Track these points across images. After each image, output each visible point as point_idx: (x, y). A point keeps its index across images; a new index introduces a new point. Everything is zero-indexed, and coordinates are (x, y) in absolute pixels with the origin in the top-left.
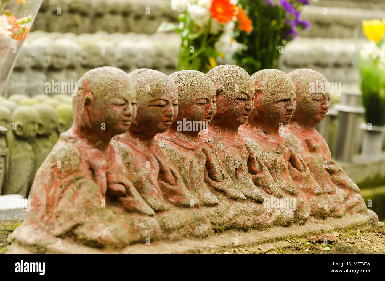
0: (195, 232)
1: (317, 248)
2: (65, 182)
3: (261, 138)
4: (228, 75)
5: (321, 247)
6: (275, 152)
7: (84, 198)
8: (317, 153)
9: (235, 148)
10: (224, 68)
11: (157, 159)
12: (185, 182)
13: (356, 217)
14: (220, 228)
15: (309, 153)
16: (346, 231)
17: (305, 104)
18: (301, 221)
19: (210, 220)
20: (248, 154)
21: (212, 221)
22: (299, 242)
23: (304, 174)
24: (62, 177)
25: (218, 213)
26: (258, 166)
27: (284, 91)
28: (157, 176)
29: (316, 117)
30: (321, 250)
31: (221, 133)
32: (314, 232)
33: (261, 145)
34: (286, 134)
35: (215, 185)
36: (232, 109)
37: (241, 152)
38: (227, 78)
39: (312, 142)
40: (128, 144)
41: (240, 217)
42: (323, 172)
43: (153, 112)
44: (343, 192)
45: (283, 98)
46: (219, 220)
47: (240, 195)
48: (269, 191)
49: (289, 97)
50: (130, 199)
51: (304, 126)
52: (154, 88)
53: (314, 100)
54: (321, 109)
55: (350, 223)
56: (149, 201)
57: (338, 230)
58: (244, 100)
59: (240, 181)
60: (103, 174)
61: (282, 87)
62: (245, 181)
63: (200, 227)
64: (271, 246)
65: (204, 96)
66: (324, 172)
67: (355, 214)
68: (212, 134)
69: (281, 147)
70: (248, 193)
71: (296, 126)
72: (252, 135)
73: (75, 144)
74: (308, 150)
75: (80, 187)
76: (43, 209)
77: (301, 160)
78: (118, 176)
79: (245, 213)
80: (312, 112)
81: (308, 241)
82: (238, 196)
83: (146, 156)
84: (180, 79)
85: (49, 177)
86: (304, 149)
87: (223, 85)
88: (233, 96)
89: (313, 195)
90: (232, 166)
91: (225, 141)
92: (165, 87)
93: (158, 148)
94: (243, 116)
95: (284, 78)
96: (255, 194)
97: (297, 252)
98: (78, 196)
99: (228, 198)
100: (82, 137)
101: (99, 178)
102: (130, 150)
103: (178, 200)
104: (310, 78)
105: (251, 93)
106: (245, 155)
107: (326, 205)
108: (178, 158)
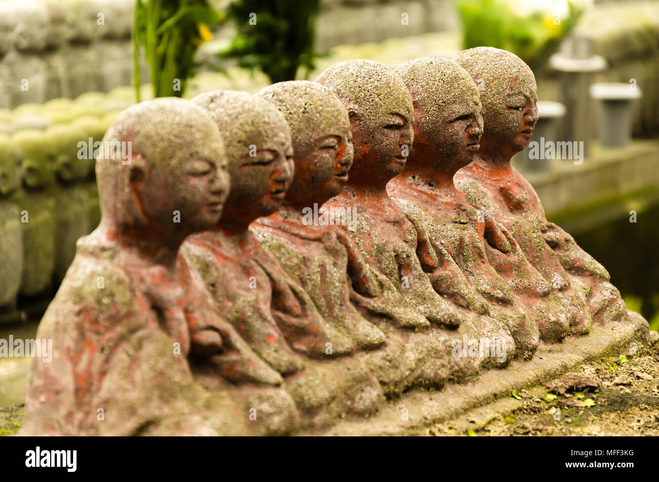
0: (356, 405)
1: (569, 403)
2: (108, 340)
3: (425, 197)
4: (361, 82)
5: (576, 402)
6: (456, 222)
7: (153, 368)
8: (525, 212)
9: (388, 225)
10: (350, 67)
11: (264, 269)
12: (319, 308)
13: (612, 329)
14: (397, 390)
15: (509, 213)
16: (602, 361)
17: (494, 119)
18: (527, 354)
19: (378, 378)
20: (416, 233)
21: (381, 379)
22: (534, 396)
23: (513, 258)
24: (102, 329)
25: (390, 361)
26: (435, 254)
27: (460, 99)
28: (269, 304)
29: (516, 140)
30: (578, 407)
31: (356, 197)
32: (552, 372)
33: (426, 210)
34: (461, 181)
35: (368, 306)
36: (376, 150)
37: (402, 232)
38: (360, 87)
39: (512, 191)
40: (205, 245)
41: (428, 364)
42: (543, 249)
43: (252, 178)
44: (580, 283)
45: (461, 114)
46: (393, 375)
47: (420, 319)
48: (461, 301)
49: (471, 110)
50: (233, 357)
51: (493, 161)
52: (247, 128)
53: (510, 108)
54: (523, 124)
55: (606, 344)
56: (265, 355)
57: (590, 360)
58: (397, 127)
59: (411, 291)
60: (179, 315)
61: (457, 92)
62: (420, 288)
63: (364, 395)
64: (489, 412)
65: (333, 131)
66: (545, 249)
67: (610, 324)
68: (340, 202)
69: (465, 210)
70: (430, 312)
71: (477, 163)
72: (406, 194)
73: (116, 261)
74: (506, 207)
75: (139, 346)
76: (68, 399)
77: (504, 232)
78: (203, 315)
79: (435, 353)
80: (507, 131)
81: (549, 393)
82: (416, 322)
83: (241, 265)
84: (280, 101)
85: (74, 334)
86: (500, 206)
87: (355, 103)
88: (376, 123)
89: (536, 298)
90: (391, 262)
91: (367, 212)
92: (268, 123)
93: (257, 245)
94: (399, 160)
95: (457, 72)
96: (443, 313)
97: (536, 416)
98: (139, 366)
99: (398, 328)
100: (127, 245)
101: (174, 324)
102: (211, 258)
103: (313, 345)
104: (496, 66)
105: (409, 111)
106: (410, 238)
107: (562, 314)
108: (295, 261)
